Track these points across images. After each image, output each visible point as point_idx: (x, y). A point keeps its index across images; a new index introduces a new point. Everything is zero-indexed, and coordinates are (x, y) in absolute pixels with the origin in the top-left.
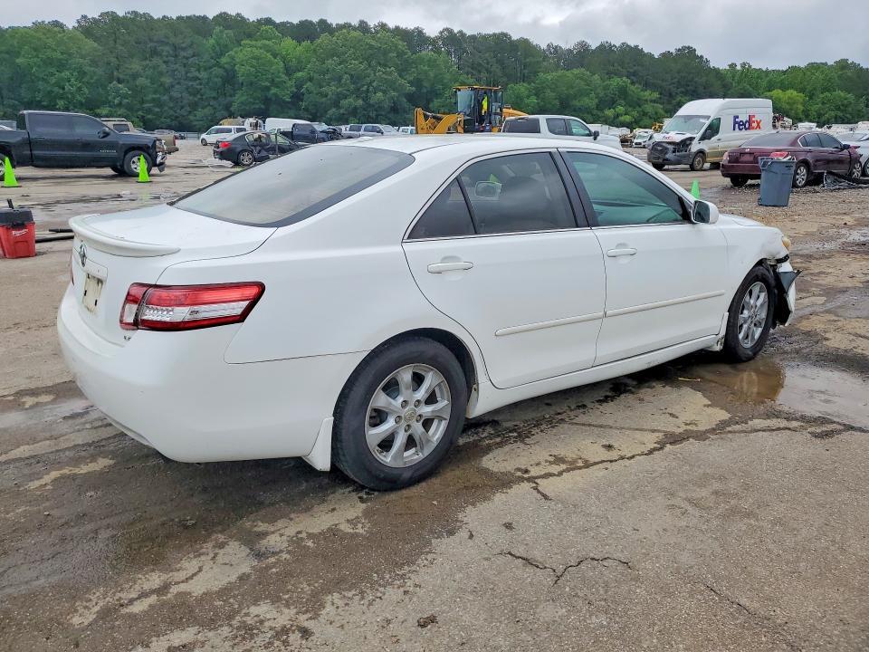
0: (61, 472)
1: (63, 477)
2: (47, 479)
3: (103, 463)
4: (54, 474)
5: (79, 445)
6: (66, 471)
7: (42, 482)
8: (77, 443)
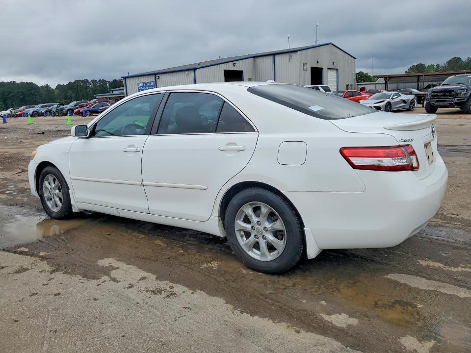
0: (450, 269)
1: (450, 266)
2: (460, 269)
3: (424, 263)
4: (454, 270)
5: (427, 279)
6: (447, 268)
7: (463, 269)
8: (427, 281)
